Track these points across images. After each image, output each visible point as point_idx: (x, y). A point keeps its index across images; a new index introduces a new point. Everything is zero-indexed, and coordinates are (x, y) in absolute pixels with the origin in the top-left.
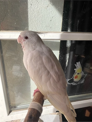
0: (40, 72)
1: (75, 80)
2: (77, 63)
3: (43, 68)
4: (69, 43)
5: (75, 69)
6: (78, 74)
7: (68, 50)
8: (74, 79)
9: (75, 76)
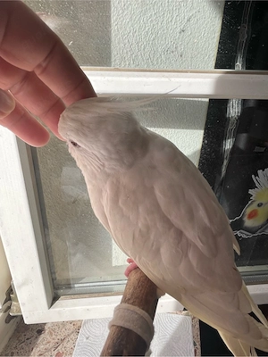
0: (152, 237)
1: (248, 223)
2: (260, 172)
3: (159, 225)
4: (235, 105)
5: (251, 192)
6: (260, 205)
7: (231, 127)
8: (245, 219)
9: (248, 210)
